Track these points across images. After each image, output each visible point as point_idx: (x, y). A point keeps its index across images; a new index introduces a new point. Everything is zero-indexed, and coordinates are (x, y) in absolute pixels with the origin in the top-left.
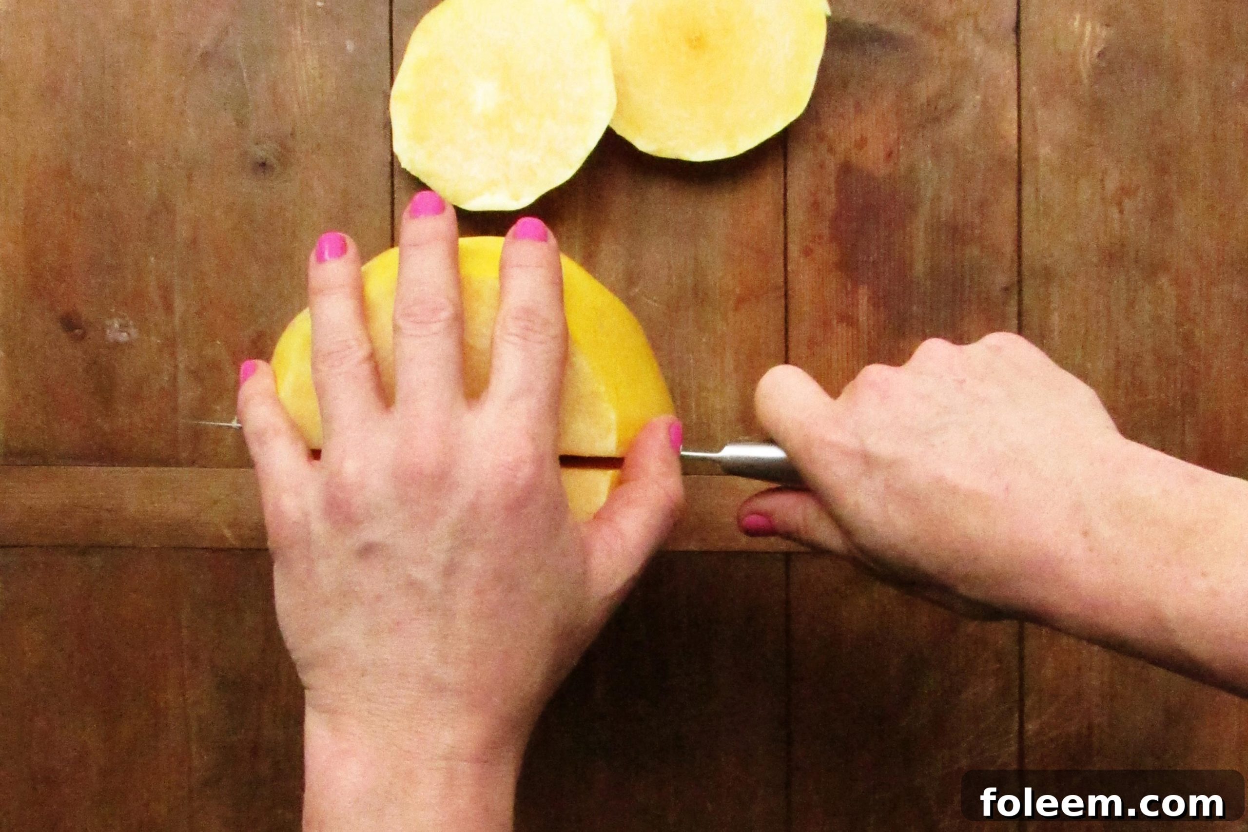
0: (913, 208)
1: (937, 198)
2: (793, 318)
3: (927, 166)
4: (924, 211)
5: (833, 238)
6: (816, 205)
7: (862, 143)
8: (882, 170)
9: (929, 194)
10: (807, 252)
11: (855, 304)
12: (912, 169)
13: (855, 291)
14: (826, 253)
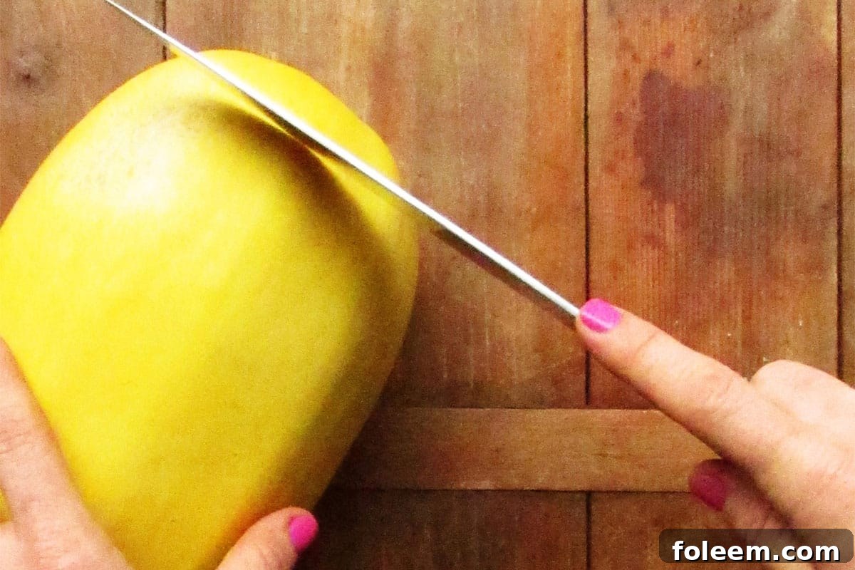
0: (723, 119)
1: (748, 111)
2: (595, 237)
3: (739, 76)
4: (737, 125)
5: (638, 153)
6: (619, 119)
7: (668, 51)
8: (692, 81)
9: (741, 105)
10: (610, 168)
11: (661, 225)
12: (723, 79)
13: (661, 210)
14: (632, 169)
